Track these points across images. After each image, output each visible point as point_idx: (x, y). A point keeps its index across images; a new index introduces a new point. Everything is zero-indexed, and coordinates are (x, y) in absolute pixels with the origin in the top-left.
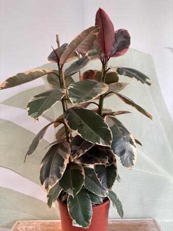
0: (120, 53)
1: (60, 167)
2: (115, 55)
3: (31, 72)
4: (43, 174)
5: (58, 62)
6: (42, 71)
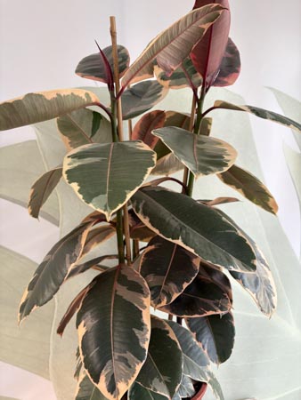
0: (226, 80)
1: (136, 331)
2: (219, 82)
3: (59, 95)
4: (93, 353)
5: (111, 80)
6: (84, 97)
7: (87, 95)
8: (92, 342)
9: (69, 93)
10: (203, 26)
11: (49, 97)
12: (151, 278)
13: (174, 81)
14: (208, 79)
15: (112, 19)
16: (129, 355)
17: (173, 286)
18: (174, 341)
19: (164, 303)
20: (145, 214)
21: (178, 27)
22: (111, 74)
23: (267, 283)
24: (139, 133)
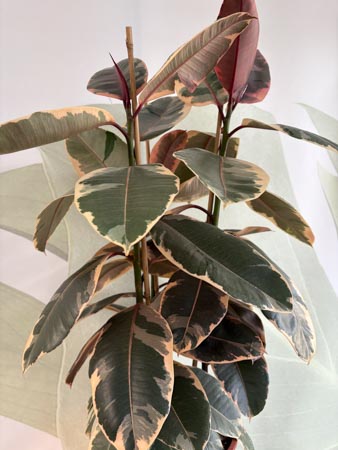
0: (254, 95)
1: (158, 380)
2: (247, 98)
3: (69, 114)
4: (109, 406)
5: (127, 97)
6: (97, 116)
7: (101, 113)
8: (107, 394)
9: (81, 111)
10: (229, 37)
11: (59, 116)
12: (174, 319)
13: (197, 98)
14: (234, 95)
15: (128, 30)
16: (150, 409)
17: (198, 328)
18: (200, 391)
19: (189, 347)
20: (166, 246)
21: (201, 38)
22: (127, 89)
23: (304, 324)
24: (157, 155)
